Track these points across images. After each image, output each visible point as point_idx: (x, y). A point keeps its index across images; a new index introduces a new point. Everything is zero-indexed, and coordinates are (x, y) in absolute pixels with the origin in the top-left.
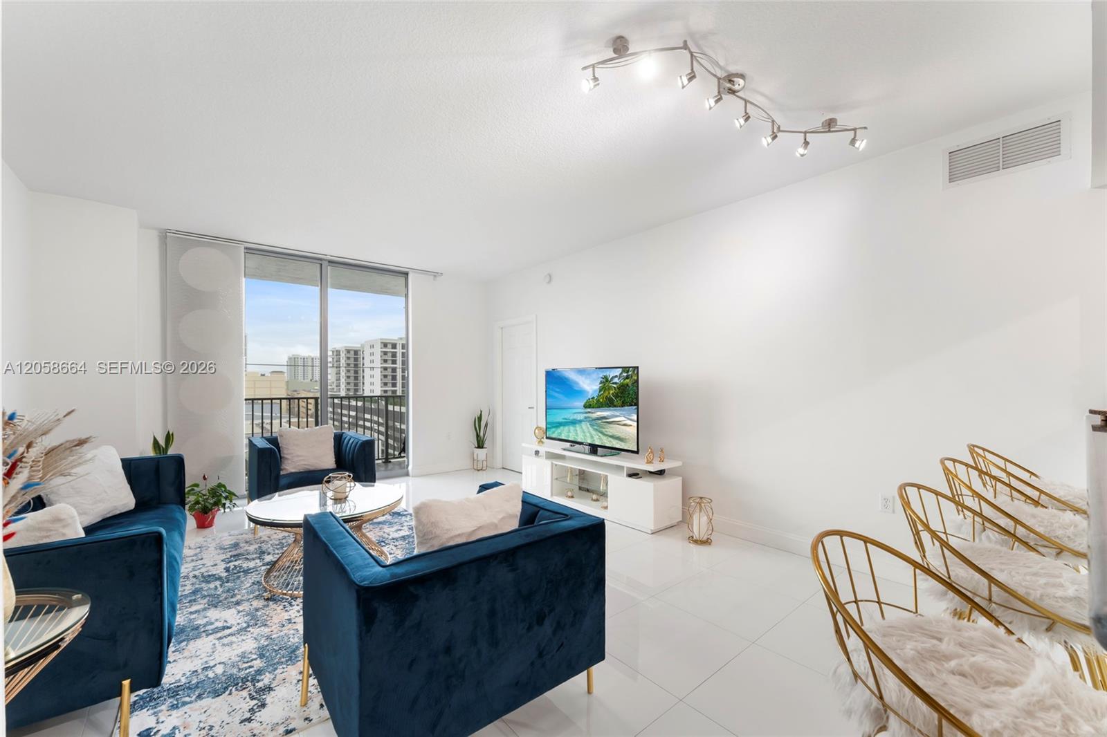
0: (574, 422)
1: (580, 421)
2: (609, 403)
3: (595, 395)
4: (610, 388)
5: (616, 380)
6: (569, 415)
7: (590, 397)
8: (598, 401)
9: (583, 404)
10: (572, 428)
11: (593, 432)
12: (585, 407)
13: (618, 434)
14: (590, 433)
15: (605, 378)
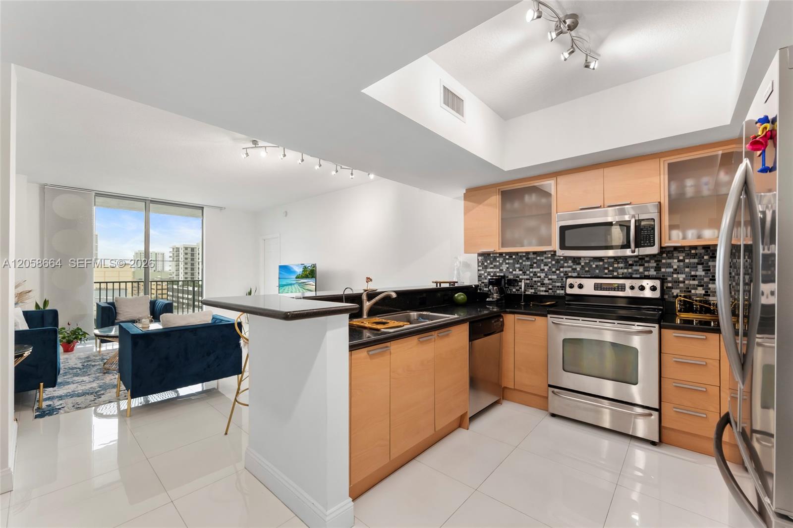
0: (291, 284)
1: (294, 284)
2: (306, 277)
3: (301, 273)
4: (307, 271)
5: (309, 268)
6: (289, 281)
7: (298, 274)
8: (302, 276)
9: (295, 277)
10: (290, 287)
11: (300, 288)
12: (296, 278)
13: (309, 289)
14: (298, 288)
15: (305, 267)
